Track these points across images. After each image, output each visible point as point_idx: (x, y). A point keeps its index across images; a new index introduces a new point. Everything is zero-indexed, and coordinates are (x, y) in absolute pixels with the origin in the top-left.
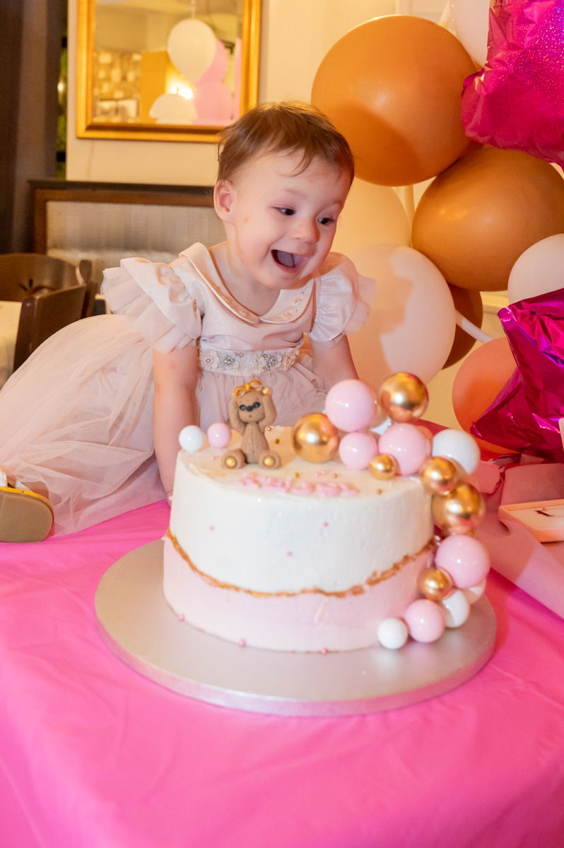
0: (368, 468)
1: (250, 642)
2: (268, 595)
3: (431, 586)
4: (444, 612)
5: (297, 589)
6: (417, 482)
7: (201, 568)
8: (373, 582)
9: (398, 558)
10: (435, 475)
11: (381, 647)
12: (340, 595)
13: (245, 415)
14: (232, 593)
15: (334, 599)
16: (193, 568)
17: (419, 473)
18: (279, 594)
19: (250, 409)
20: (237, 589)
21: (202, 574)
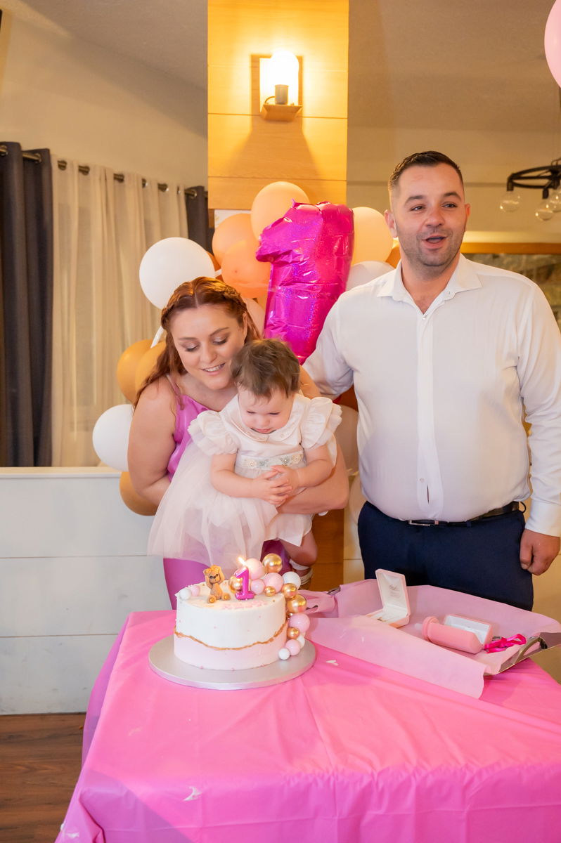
0: (264, 592)
1: (236, 669)
2: (241, 648)
3: (292, 634)
4: (299, 643)
5: (251, 644)
6: (282, 595)
7: (210, 645)
8: (276, 636)
9: (281, 625)
10: (288, 590)
11: (281, 660)
12: (266, 643)
13: (213, 580)
14: (227, 651)
15: (265, 645)
16: (206, 646)
17: (281, 591)
18: (245, 647)
19: (215, 577)
20: (229, 649)
21: (211, 647)
